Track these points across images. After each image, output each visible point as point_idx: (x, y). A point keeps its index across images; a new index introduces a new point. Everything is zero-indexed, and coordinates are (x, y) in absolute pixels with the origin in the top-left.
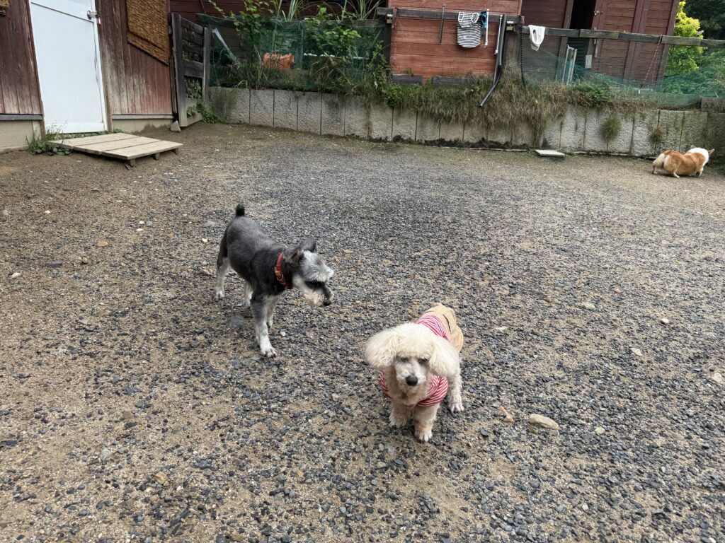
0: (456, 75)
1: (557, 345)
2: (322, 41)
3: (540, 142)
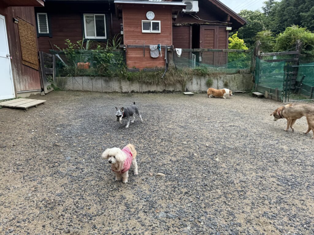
0: (152, 67)
1: (171, 155)
2: (100, 58)
3: (185, 89)
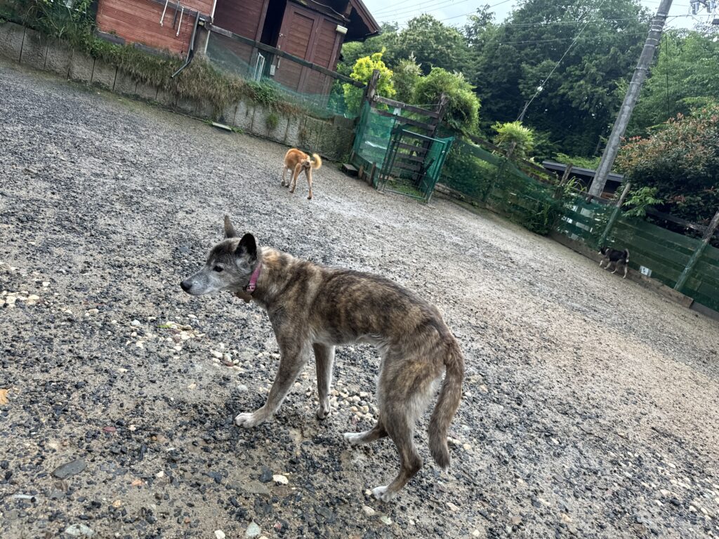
0: (156, 47)
3: (218, 117)
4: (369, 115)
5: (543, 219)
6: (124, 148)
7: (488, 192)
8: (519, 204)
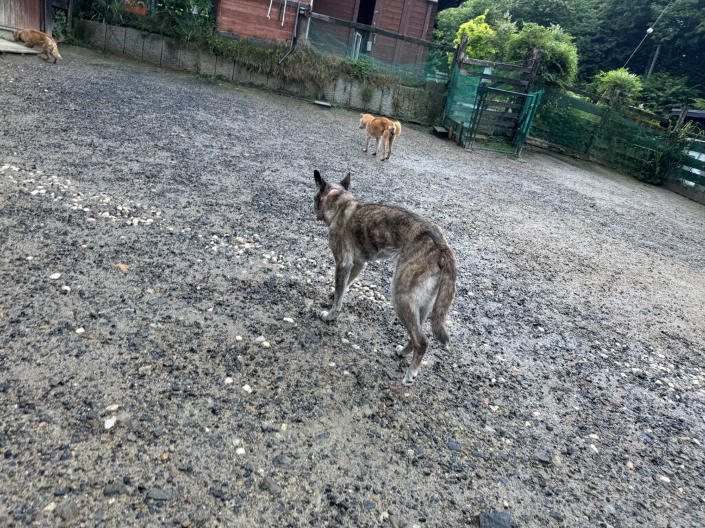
0: (264, 38)
3: (320, 96)
4: (459, 77)
5: (655, 167)
6: (232, 126)
7: (590, 144)
8: (628, 154)
